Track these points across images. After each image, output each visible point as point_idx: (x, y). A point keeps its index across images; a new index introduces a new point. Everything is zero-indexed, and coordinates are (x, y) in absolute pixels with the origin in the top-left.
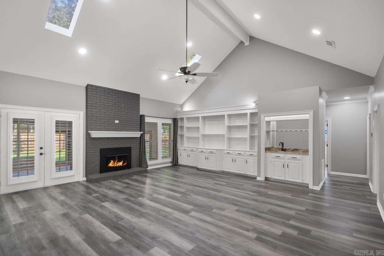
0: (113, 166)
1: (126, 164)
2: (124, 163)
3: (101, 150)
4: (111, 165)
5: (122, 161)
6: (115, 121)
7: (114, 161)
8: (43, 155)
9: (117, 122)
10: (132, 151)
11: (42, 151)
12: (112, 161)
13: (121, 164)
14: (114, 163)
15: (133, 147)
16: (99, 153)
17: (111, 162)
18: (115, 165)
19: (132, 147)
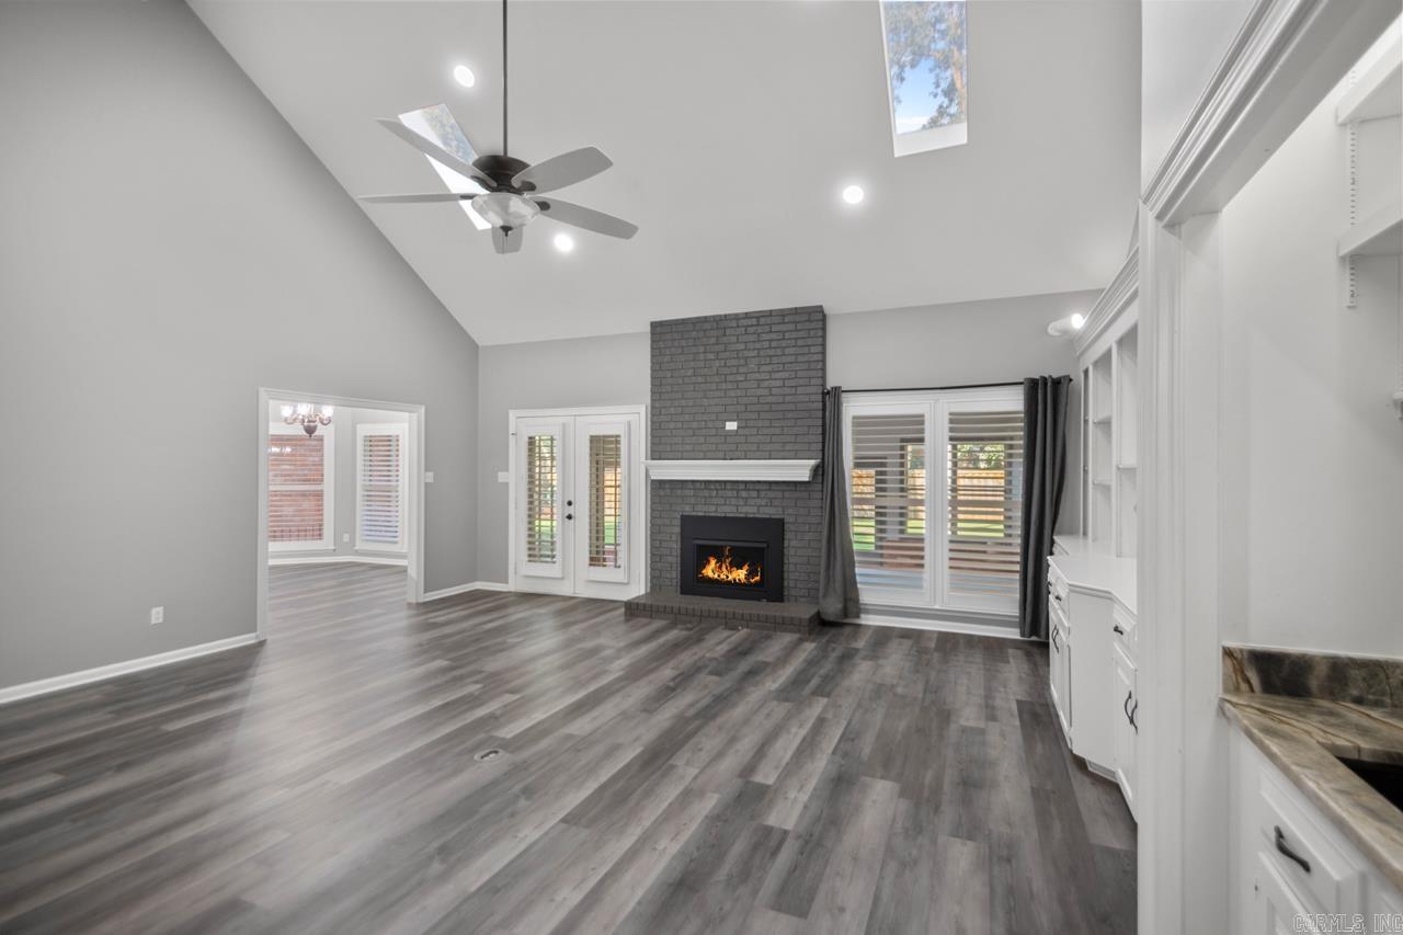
0: (716, 576)
1: (758, 578)
2: (750, 574)
3: (685, 519)
4: (710, 571)
5: (746, 567)
6: (727, 423)
7: (720, 561)
8: (572, 521)
9: (731, 426)
10: (788, 535)
11: (570, 510)
12: (713, 562)
13: (740, 575)
14: (720, 567)
15: (792, 519)
16: (677, 530)
17: (708, 562)
18: (723, 576)
19: (788, 519)
